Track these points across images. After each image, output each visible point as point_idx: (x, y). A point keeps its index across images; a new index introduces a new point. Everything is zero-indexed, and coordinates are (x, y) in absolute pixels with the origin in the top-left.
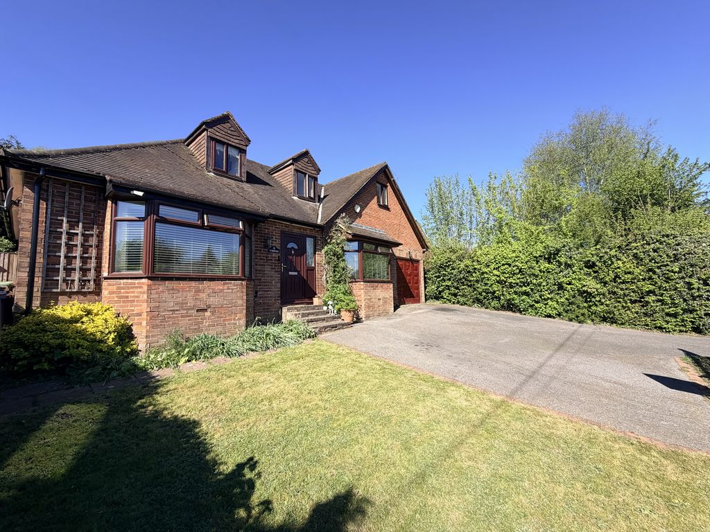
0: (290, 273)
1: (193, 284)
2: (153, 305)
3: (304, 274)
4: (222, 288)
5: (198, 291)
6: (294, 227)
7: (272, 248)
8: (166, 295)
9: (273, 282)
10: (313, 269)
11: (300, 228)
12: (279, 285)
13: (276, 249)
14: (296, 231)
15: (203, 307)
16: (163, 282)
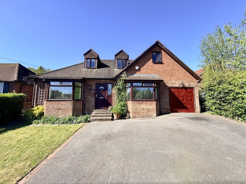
0: (100, 98)
1: (57, 102)
2: (47, 107)
3: (106, 98)
4: (65, 103)
5: (58, 104)
6: (102, 81)
7: (92, 90)
8: (50, 105)
9: (92, 101)
10: (111, 96)
11: (104, 81)
12: (94, 102)
13: (94, 90)
14: (102, 82)
15: (59, 109)
16: (49, 102)
